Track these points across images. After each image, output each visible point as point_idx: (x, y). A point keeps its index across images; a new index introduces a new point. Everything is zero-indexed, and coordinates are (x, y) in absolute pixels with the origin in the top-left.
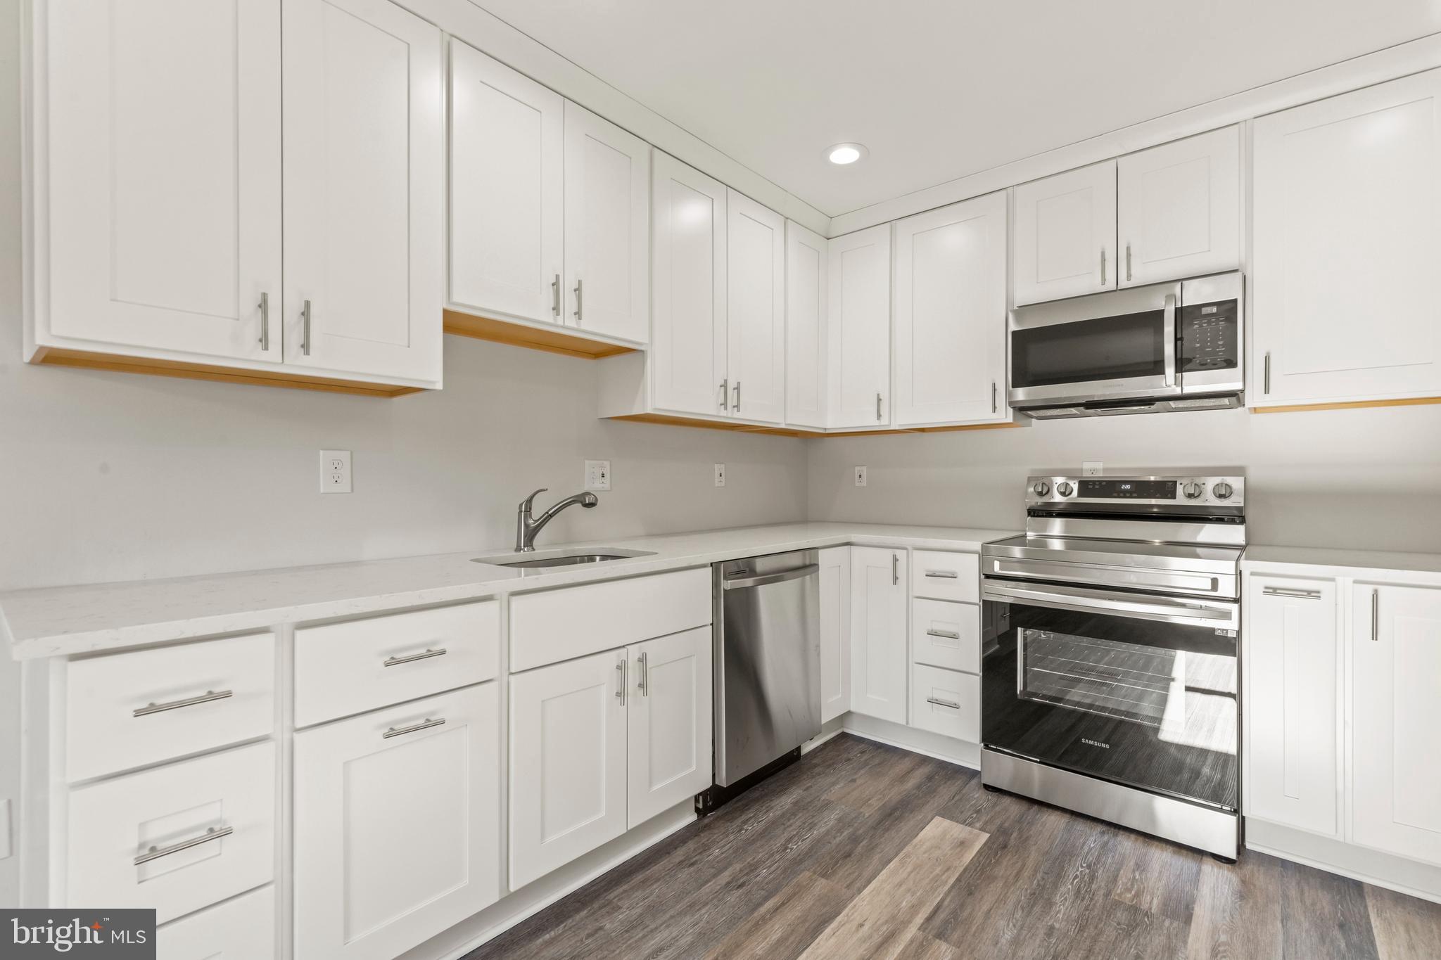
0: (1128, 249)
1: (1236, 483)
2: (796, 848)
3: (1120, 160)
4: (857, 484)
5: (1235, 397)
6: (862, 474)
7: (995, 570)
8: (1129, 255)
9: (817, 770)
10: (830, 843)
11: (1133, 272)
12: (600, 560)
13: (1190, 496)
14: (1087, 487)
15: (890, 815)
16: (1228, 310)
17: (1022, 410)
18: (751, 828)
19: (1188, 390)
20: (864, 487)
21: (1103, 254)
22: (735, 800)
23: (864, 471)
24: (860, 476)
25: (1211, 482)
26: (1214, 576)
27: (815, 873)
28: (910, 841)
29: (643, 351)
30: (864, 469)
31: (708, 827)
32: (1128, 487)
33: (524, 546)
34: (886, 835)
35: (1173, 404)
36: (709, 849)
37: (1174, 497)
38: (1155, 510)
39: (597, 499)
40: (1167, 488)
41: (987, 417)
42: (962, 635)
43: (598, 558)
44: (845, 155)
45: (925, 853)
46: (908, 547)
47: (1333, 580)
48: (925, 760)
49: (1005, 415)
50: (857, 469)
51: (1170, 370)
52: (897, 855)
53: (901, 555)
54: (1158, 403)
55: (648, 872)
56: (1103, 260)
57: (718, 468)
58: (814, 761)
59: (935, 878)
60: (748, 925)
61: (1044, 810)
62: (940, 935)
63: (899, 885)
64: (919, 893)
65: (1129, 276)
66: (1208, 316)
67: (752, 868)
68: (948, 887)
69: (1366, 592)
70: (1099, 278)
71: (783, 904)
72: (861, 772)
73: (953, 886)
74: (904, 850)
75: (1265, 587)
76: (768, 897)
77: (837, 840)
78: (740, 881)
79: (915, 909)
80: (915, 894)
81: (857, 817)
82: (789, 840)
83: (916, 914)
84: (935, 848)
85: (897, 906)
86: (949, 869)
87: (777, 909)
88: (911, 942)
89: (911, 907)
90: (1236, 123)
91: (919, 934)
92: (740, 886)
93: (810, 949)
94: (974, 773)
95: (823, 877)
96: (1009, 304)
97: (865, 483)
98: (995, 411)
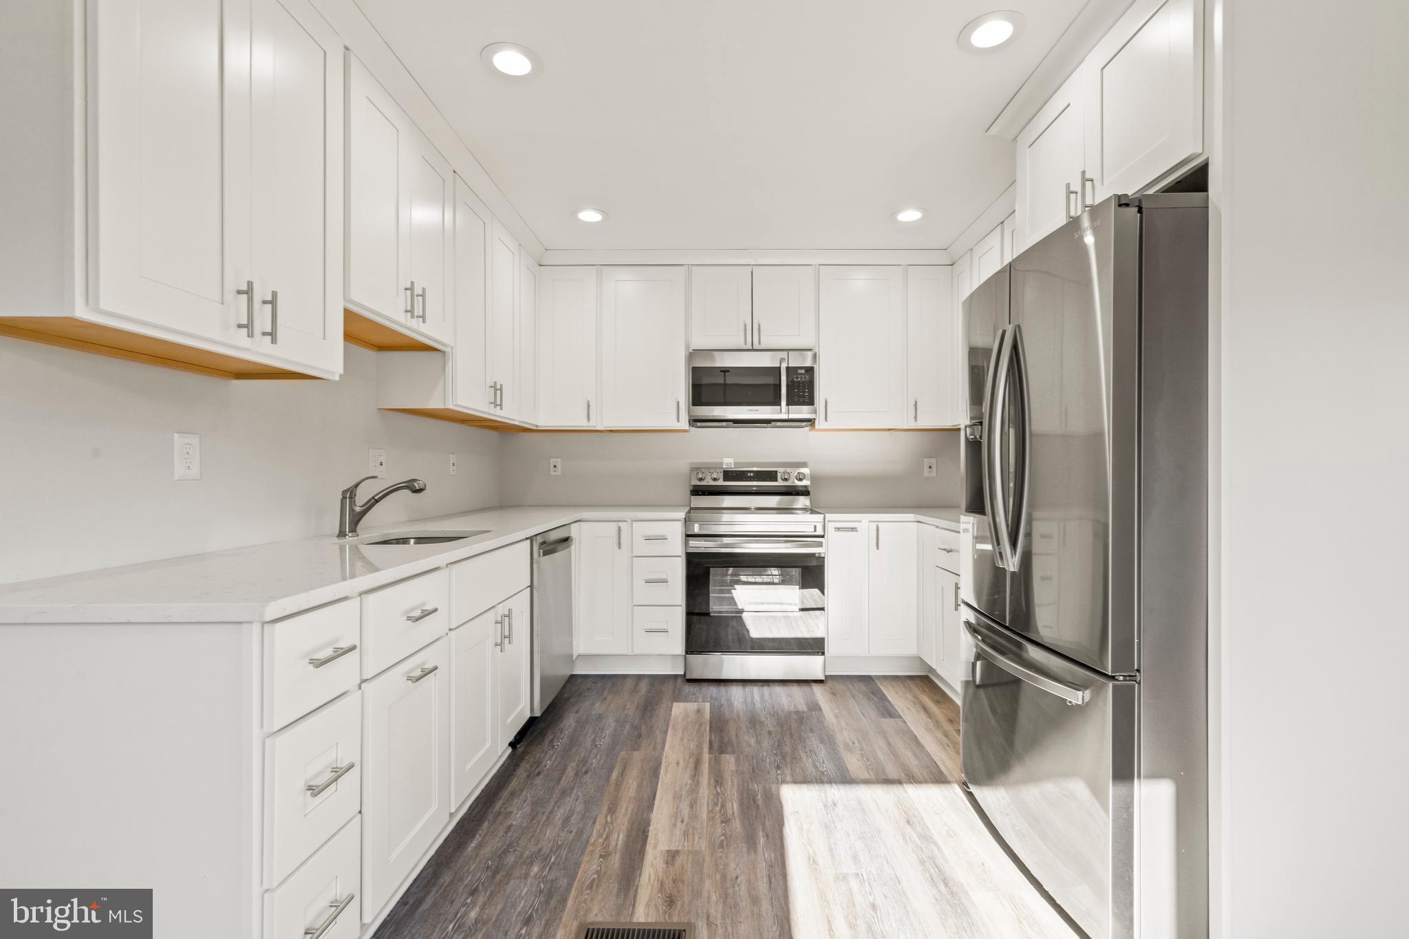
0: (759, 325)
1: (806, 471)
2: (604, 742)
3: (754, 267)
4: (553, 473)
5: (811, 422)
6: (556, 464)
7: (696, 531)
8: (760, 330)
9: (573, 700)
10: (622, 734)
11: (762, 341)
12: (415, 543)
13: (786, 480)
14: (728, 475)
15: (646, 710)
16: (810, 370)
17: (695, 421)
18: (560, 743)
19: (792, 416)
20: (558, 476)
21: (745, 325)
22: (529, 732)
23: (559, 462)
24: (555, 467)
25: (795, 472)
26: (815, 524)
27: (627, 750)
28: (669, 719)
29: (444, 352)
30: (559, 460)
31: (524, 753)
32: (752, 474)
33: (349, 532)
34: (653, 720)
35: (779, 424)
36: (541, 763)
37: (776, 480)
38: (754, 488)
39: (425, 485)
40: (772, 476)
41: (672, 424)
42: (669, 580)
43: (412, 541)
44: (590, 216)
45: (682, 721)
46: (627, 520)
47: (860, 521)
48: (640, 677)
49: (684, 424)
50: (552, 460)
51: (784, 403)
52: (668, 727)
53: (623, 526)
54: (773, 423)
55: (509, 789)
56: (745, 330)
57: (452, 458)
58: (566, 696)
59: (698, 731)
60: (613, 787)
61: (727, 683)
62: (722, 752)
63: (682, 739)
64: (696, 740)
65: (760, 342)
66: (802, 374)
67: (584, 761)
68: (708, 732)
69: (874, 526)
70: (742, 340)
71: (623, 771)
72: (606, 693)
73: (710, 731)
74: (670, 724)
75: (836, 528)
76: (611, 770)
77: (626, 731)
78: (584, 770)
79: (700, 746)
80: (693, 740)
81: (626, 717)
82: (594, 741)
83: (701, 748)
84: (687, 716)
85: (690, 748)
86: (701, 725)
87: (622, 774)
88: (710, 760)
89: (697, 746)
90: (811, 265)
91: (711, 756)
92: (586, 772)
93: (659, 783)
94: (676, 676)
95: (634, 751)
96: (687, 346)
97: (559, 473)
98: (678, 421)
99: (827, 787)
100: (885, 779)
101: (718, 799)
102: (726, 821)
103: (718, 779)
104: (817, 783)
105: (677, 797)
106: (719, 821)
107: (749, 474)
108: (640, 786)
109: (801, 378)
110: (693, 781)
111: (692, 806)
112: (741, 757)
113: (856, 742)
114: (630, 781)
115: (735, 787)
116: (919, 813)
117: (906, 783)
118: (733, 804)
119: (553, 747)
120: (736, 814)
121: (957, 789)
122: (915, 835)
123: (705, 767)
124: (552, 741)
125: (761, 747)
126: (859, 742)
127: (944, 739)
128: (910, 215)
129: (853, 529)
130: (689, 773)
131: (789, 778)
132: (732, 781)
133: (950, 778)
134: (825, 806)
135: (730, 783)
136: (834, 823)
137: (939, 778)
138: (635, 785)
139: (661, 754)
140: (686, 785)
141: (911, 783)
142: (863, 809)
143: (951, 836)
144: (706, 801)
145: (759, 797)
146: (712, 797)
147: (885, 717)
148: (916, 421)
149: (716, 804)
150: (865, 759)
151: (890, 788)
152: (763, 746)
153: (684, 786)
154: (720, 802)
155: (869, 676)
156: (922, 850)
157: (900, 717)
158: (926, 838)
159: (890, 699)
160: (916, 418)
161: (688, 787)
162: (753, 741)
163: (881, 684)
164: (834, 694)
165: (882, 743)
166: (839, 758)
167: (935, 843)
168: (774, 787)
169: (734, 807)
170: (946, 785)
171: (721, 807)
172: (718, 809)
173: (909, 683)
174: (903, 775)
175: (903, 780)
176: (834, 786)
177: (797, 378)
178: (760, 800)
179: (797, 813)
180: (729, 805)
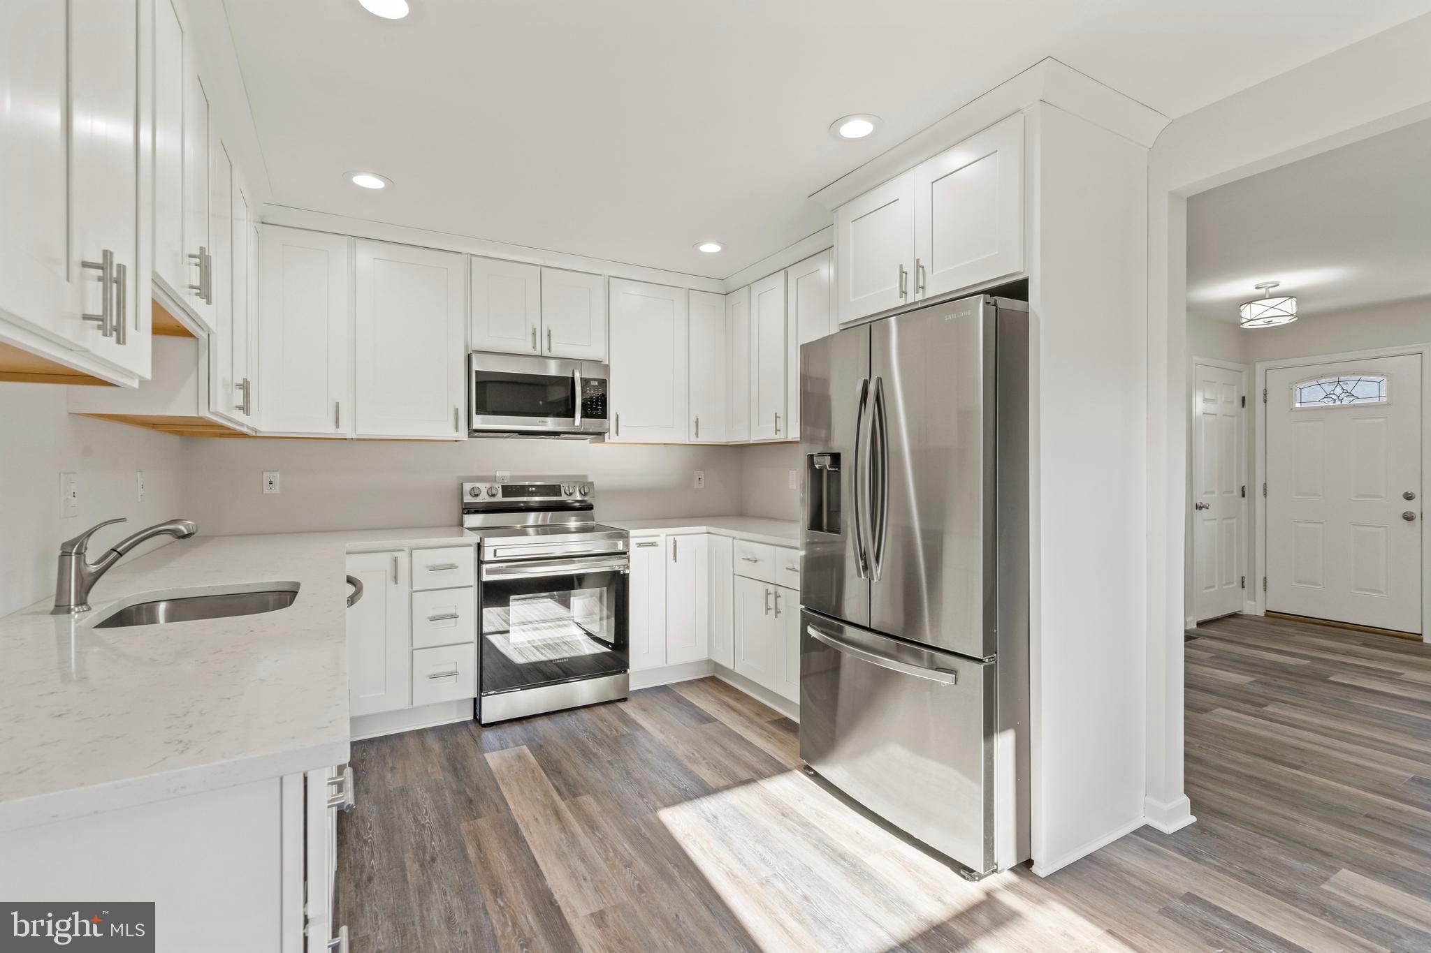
0: (549, 330)
2: (431, 819)
3: (543, 268)
4: (266, 491)
5: (601, 435)
6: (273, 480)
8: (549, 335)
10: (447, 804)
11: (552, 347)
13: (570, 494)
14: (507, 491)
15: (456, 769)
16: (603, 383)
17: (474, 433)
18: (372, 835)
19: (585, 429)
20: (276, 494)
21: (533, 329)
23: (277, 477)
24: (271, 483)
27: (468, 821)
29: (197, 339)
30: (277, 475)
32: (534, 489)
33: (75, 603)
34: (474, 779)
36: (364, 865)
37: (560, 495)
40: (556, 489)
41: (453, 435)
44: (368, 181)
45: (510, 773)
46: (405, 548)
47: (659, 536)
49: (463, 434)
50: (266, 476)
51: (578, 415)
53: (400, 556)
56: (534, 334)
57: (140, 478)
59: (534, 779)
60: (479, 866)
61: (530, 720)
62: (575, 796)
63: (522, 792)
64: (538, 790)
65: (549, 349)
66: (594, 386)
67: (421, 848)
68: (546, 778)
69: (671, 539)
70: (530, 345)
71: (479, 845)
72: (389, 760)
73: (548, 776)
74: (497, 779)
75: (637, 544)
76: (463, 849)
77: (449, 800)
78: (428, 857)
79: (546, 794)
80: (537, 791)
81: (437, 784)
82: (416, 821)
83: (551, 797)
84: (510, 767)
85: (537, 800)
86: (533, 771)
87: (480, 849)
88: (568, 807)
89: (545, 795)
90: (600, 275)
91: (566, 801)
92: (433, 860)
93: (531, 847)
94: (465, 724)
95: (475, 818)
96: (466, 347)
97: (277, 491)
98: (457, 431)
99: (697, 802)
100: (741, 782)
101: (605, 845)
102: (629, 865)
103: (592, 826)
104: (686, 800)
105: (561, 856)
106: (621, 867)
107: (530, 489)
108: (511, 856)
109: (594, 390)
110: (566, 833)
111: (583, 859)
112: (599, 795)
113: (695, 753)
114: (496, 854)
115: (614, 827)
116: (786, 804)
117: (758, 779)
118: (623, 846)
119: (365, 841)
120: (633, 854)
121: (800, 775)
122: (795, 825)
123: (568, 815)
124: (358, 835)
125: (611, 779)
126: (697, 752)
127: (763, 732)
128: (710, 248)
129: (653, 544)
130: (555, 828)
131: (658, 804)
132: (606, 823)
133: (789, 767)
134: (709, 821)
135: (606, 825)
136: (727, 835)
137: (782, 770)
138: (504, 857)
139: (510, 815)
140: (561, 840)
141: (762, 778)
142: (741, 814)
143: (822, 817)
144: (595, 851)
145: (644, 830)
146: (597, 845)
147: (704, 723)
148: (697, 437)
149: (606, 851)
150: (713, 767)
151: (750, 788)
152: (613, 778)
153: (561, 843)
154: (609, 847)
155: (665, 686)
156: (809, 836)
157: (716, 720)
158: (806, 825)
159: (697, 704)
160: (697, 434)
161: (565, 842)
162: (599, 775)
163: (681, 692)
164: (645, 710)
165: (718, 749)
166: (690, 772)
167: (815, 827)
168: (650, 816)
169: (626, 848)
170: (790, 773)
171: (614, 852)
172: (612, 854)
173: (702, 685)
174: (753, 774)
175: (755, 778)
176: (703, 799)
177: (590, 390)
178: (646, 833)
179: (689, 835)
180: (620, 848)
